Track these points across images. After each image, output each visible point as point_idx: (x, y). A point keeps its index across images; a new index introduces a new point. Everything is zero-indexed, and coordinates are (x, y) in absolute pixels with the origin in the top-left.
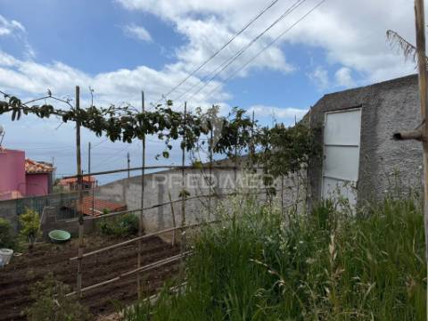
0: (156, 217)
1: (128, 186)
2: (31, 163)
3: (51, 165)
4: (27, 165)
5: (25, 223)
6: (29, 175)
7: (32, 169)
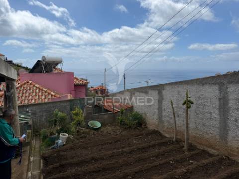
0: (156, 117)
1: (134, 94)
2: (77, 79)
3: (86, 80)
4: (75, 80)
5: (75, 117)
6: (76, 86)
7: (77, 82)
